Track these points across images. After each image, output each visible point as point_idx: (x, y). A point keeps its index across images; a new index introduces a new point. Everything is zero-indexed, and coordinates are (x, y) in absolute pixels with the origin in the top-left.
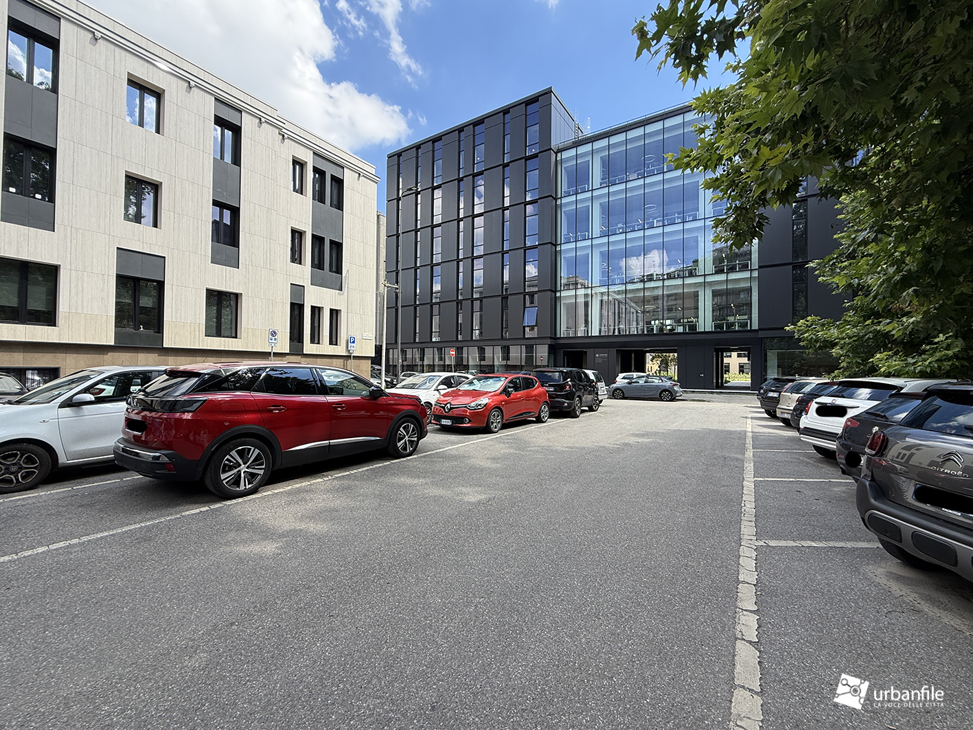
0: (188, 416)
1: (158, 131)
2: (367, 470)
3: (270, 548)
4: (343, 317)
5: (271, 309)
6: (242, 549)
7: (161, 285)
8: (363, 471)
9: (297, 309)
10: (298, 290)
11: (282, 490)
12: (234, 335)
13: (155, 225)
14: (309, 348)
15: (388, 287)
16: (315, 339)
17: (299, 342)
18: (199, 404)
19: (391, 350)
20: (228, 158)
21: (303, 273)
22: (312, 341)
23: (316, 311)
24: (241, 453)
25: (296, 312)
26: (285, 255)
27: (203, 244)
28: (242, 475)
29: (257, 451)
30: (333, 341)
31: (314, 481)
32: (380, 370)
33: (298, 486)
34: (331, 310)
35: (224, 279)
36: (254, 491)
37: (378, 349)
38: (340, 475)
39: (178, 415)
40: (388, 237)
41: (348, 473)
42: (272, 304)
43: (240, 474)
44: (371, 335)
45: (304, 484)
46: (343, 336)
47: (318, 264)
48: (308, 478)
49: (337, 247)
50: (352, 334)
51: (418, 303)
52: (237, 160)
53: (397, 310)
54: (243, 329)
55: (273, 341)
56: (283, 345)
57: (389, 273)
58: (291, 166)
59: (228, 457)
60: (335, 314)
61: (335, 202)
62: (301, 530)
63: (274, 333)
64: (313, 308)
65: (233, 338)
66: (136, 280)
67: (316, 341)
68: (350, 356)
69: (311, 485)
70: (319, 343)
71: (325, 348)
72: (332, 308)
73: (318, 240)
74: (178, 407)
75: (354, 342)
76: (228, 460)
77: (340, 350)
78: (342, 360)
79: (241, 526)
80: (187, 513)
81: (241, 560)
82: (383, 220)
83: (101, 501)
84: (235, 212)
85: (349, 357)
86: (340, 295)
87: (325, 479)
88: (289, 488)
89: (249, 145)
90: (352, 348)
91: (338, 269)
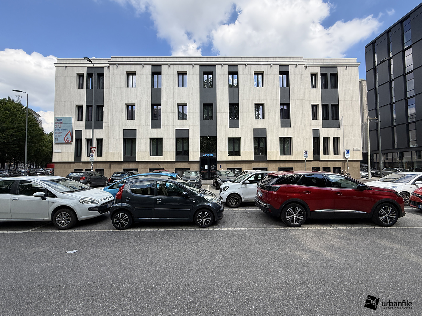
0: (274, 193)
1: (262, 86)
2: (358, 229)
3: (306, 256)
4: (341, 141)
5: (304, 141)
6: (295, 252)
7: (265, 138)
8: (355, 229)
9: (316, 140)
10: (316, 131)
11: (311, 228)
12: (290, 154)
13: (263, 119)
14: (323, 157)
15: (369, 120)
16: (326, 152)
17: (318, 155)
18: (277, 188)
19: (375, 155)
20: (285, 86)
21: (318, 123)
22: (325, 154)
23: (326, 140)
24: (293, 209)
25: (316, 141)
26: (309, 117)
27: (278, 121)
28: (294, 218)
29: (300, 210)
30: (336, 152)
31: (327, 228)
32: (367, 166)
33: (319, 228)
34: (334, 138)
35: (286, 133)
36: (299, 226)
37: (365, 155)
38: (341, 228)
39: (271, 192)
40: (368, 91)
41: (346, 228)
42: (305, 139)
43: (293, 218)
44: (359, 148)
45: (321, 228)
46: (342, 150)
47: (325, 117)
48: (324, 226)
49: (336, 107)
50: (347, 148)
51: (395, 124)
52: (288, 85)
53: (377, 131)
54: (293, 151)
55: (306, 156)
56: (311, 157)
57: (370, 111)
58: (310, 77)
59: (288, 210)
60: (336, 140)
61: (333, 85)
62: (320, 253)
63: (306, 152)
64: (324, 139)
65: (290, 155)
66: (259, 138)
67: (327, 154)
68: (347, 160)
69: (325, 229)
70: (328, 155)
71: (331, 156)
72: (334, 137)
73: (325, 106)
74: (271, 189)
75: (348, 153)
76: (288, 211)
77: (340, 157)
78: (342, 162)
79: (294, 241)
80: (276, 228)
81: (294, 257)
82: (365, 83)
83: (252, 216)
84: (288, 105)
85: (345, 161)
86: (338, 130)
87: (333, 228)
88: (315, 228)
89: (292, 77)
90: (348, 156)
91: (337, 118)
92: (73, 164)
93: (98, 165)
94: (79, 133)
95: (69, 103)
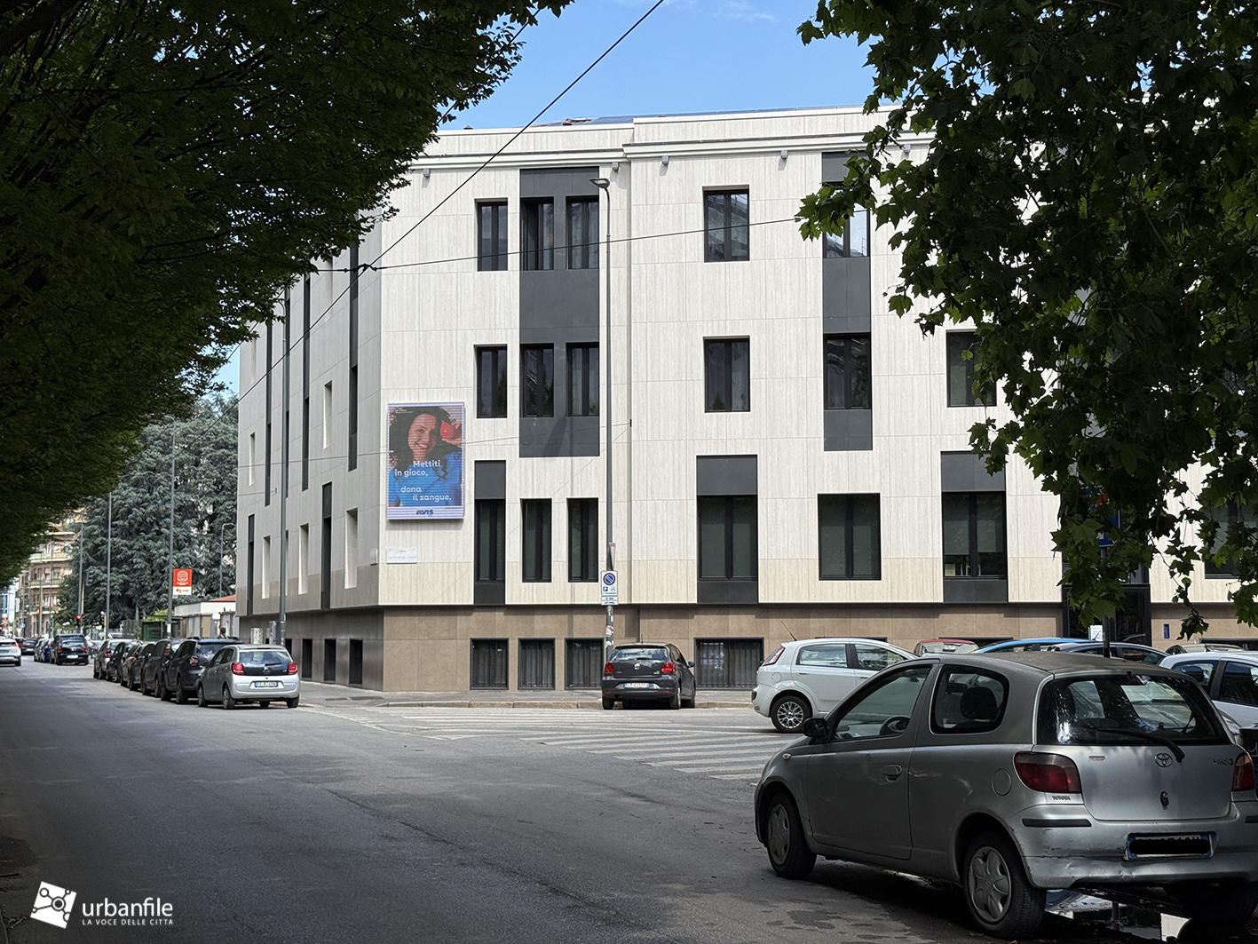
92: (463, 618)
93: (578, 619)
94: (492, 471)
95: (445, 336)
